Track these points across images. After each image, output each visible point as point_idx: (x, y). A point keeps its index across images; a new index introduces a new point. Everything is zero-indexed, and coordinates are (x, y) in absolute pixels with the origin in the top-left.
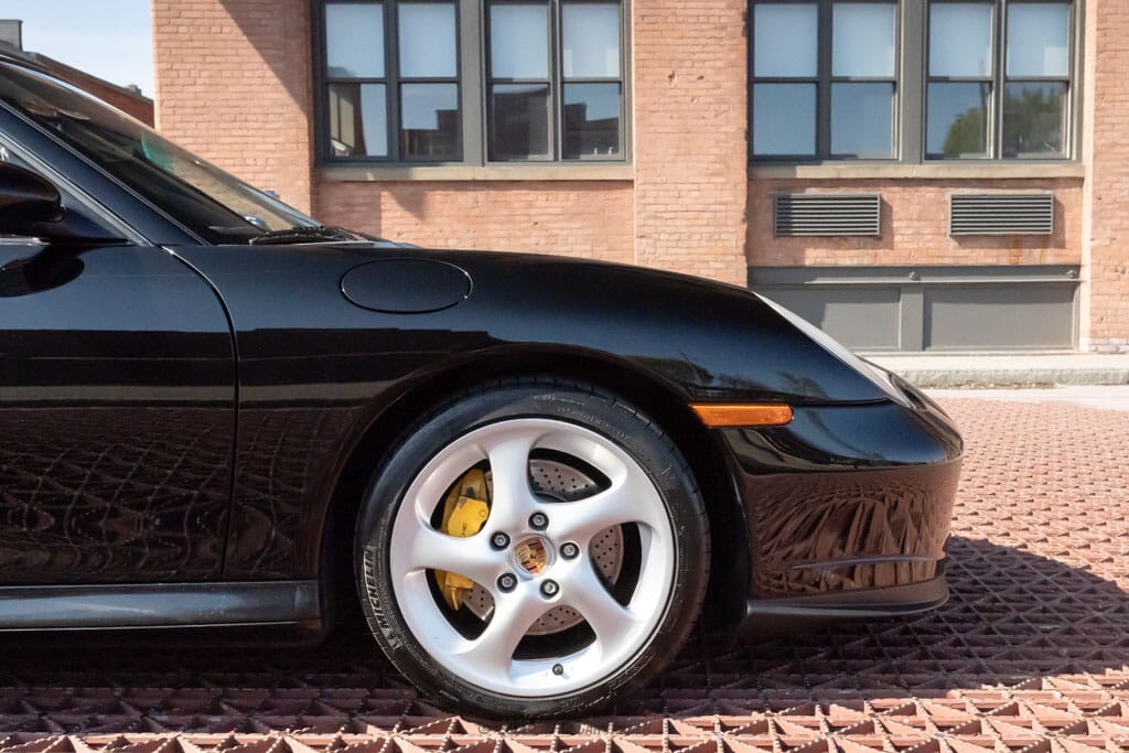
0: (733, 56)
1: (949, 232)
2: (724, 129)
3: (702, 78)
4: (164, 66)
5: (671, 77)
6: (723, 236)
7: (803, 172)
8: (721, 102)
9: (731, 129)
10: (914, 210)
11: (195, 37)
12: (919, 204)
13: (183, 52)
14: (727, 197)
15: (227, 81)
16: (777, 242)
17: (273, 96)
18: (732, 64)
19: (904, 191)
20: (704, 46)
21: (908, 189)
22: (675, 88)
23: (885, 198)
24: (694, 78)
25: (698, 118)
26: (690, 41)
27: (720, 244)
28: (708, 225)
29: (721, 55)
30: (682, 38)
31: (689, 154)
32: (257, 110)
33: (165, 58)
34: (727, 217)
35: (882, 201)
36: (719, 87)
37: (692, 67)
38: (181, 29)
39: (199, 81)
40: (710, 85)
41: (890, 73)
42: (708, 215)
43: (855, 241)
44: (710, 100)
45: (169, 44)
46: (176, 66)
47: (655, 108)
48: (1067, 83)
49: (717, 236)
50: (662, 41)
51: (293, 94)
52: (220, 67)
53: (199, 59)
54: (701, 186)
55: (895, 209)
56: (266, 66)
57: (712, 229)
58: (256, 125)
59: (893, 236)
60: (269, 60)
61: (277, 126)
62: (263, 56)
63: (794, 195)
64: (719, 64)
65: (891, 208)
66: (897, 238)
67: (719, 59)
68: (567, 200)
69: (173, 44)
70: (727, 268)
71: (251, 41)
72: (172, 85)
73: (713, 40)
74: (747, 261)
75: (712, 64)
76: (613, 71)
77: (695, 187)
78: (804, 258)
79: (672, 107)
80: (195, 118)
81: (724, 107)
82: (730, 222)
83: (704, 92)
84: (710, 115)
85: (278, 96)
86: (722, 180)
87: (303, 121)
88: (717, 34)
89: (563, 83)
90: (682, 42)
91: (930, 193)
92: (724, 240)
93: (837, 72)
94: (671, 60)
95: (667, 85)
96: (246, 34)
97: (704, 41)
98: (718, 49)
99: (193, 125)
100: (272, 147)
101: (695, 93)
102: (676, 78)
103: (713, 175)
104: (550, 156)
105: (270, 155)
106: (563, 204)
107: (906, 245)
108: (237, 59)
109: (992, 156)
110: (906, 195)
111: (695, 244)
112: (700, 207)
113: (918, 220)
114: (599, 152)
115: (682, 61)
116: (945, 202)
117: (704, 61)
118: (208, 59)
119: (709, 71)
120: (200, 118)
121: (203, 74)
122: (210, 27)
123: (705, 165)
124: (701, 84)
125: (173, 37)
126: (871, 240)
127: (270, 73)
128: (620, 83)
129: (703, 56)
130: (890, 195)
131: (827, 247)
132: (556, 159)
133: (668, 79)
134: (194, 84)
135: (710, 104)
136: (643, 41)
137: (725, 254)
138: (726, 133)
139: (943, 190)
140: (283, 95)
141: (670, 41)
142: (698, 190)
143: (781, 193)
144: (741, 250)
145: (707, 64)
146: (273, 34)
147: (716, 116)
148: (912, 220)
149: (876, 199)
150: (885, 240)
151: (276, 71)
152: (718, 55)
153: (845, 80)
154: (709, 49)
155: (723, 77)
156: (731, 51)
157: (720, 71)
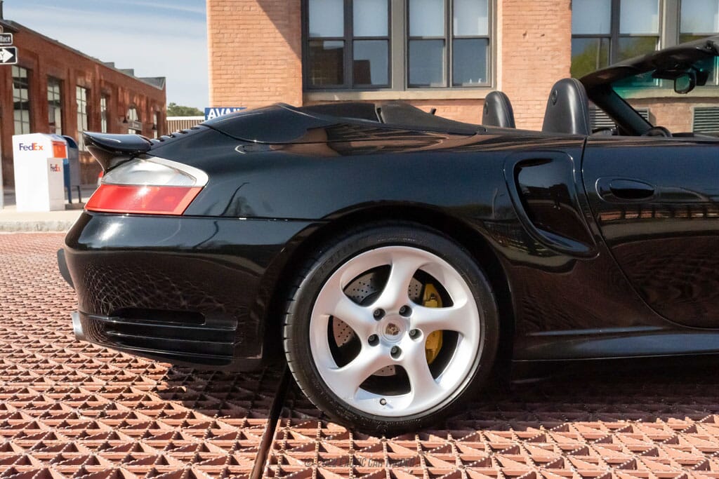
0: (563, 22)
2: (556, 67)
3: (543, 35)
4: (216, 31)
5: (525, 35)
8: (555, 50)
9: (561, 67)
10: (670, 118)
11: (234, 13)
12: (673, 114)
13: (226, 22)
15: (252, 40)
17: (280, 49)
18: (562, 27)
19: (664, 105)
20: (546, 15)
21: (666, 104)
22: (527, 42)
23: (651, 111)
24: (539, 35)
25: (540, 60)
26: (537, 13)
29: (556, 21)
30: (532, 11)
31: (535, 83)
32: (271, 58)
33: (215, 26)
35: (649, 112)
36: (554, 41)
37: (538, 29)
38: (226, 9)
39: (237, 40)
40: (549, 40)
41: (656, 32)
44: (549, 49)
45: (218, 18)
46: (222, 31)
47: (514, 54)
50: (519, 13)
51: (293, 48)
52: (249, 31)
53: (236, 27)
54: (542, 102)
55: (657, 118)
56: (277, 31)
58: (270, 67)
60: (278, 26)
61: (282, 67)
62: (275, 24)
64: (554, 27)
65: (655, 118)
67: (555, 24)
68: (457, 111)
69: (221, 18)
71: (269, 16)
72: (219, 42)
73: (550, 12)
75: (550, 26)
76: (483, 31)
77: (538, 103)
79: (525, 53)
80: (233, 63)
81: (557, 53)
83: (545, 45)
84: (549, 58)
85: (284, 49)
87: (299, 64)
88: (553, 8)
89: (453, 39)
90: (531, 13)
91: (680, 106)
93: (622, 31)
94: (525, 24)
95: (522, 40)
96: (265, 11)
97: (545, 12)
98: (553, 17)
99: (232, 67)
100: (279, 80)
101: (539, 45)
102: (527, 36)
104: (444, 84)
105: (278, 85)
106: (455, 114)
108: (259, 27)
110: (665, 109)
113: (671, 125)
114: (473, 81)
115: (532, 25)
116: (690, 112)
117: (545, 25)
118: (242, 27)
119: (549, 31)
120: (236, 63)
121: (239, 36)
122: (243, 7)
123: (544, 90)
124: (543, 39)
125: (220, 13)
127: (279, 35)
128: (488, 39)
129: (545, 22)
130: (655, 109)
132: (448, 86)
133: (522, 36)
134: (233, 42)
135: (547, 51)
136: (507, 13)
138: (558, 69)
139: (688, 104)
140: (287, 49)
141: (524, 13)
142: (540, 105)
145: (547, 27)
146: (281, 11)
147: (552, 58)
148: (668, 124)
149: (646, 112)
151: (283, 34)
152: (554, 21)
153: (628, 36)
154: (549, 17)
155: (557, 35)
156: (562, 18)
157: (555, 31)
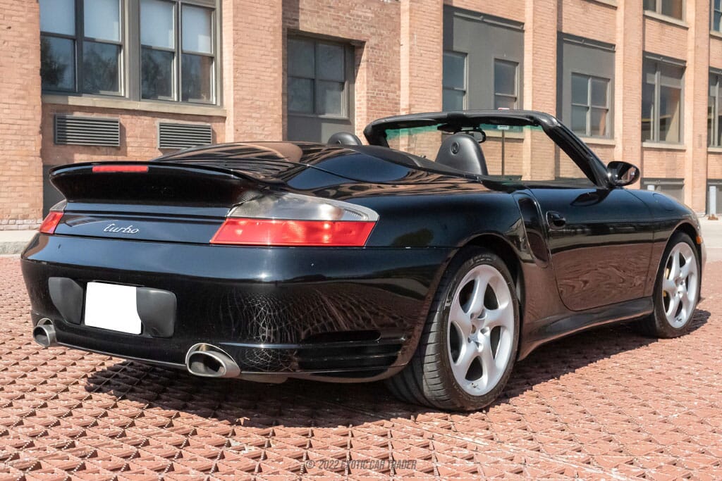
0: (31, 15)
1: (159, 147)
2: (26, 66)
3: (10, 28)
6: (27, 143)
7: (73, 101)
8: (23, 47)
9: (31, 67)
10: (138, 131)
12: (141, 127)
14: (29, 114)
16: (56, 148)
18: (30, 21)
19: (132, 118)
21: (134, 117)
23: (122, 122)
24: (5, 27)
25: (8, 56)
27: (25, 149)
28: (15, 134)
29: (23, 13)
34: (29, 130)
35: (120, 123)
36: (21, 36)
37: (4, 19)
40: (16, 34)
41: (116, 38)
42: (16, 127)
43: (104, 149)
44: (17, 45)
48: (212, 58)
49: (22, 143)
54: (11, 106)
55: (127, 130)
57: (19, 137)
59: (127, 147)
63: (68, 116)
64: (22, 20)
65: (125, 129)
66: (129, 149)
67: (21, 16)
70: (29, 166)
74: (43, 161)
75: (18, 19)
77: (7, 106)
78: (73, 160)
81: (26, 51)
82: (31, 133)
83: (12, 39)
84: (16, 55)
86: (24, 102)
91: (146, 120)
92: (27, 146)
93: (87, 34)
98: (20, 8)
101: (6, 38)
103: (18, 98)
107: (134, 154)
109: (176, 100)
110: (134, 121)
111: (7, 147)
112: (11, 122)
113: (141, 138)
116: (155, 127)
117: (12, 16)
119: (16, 24)
123: (13, 91)
124: (10, 32)
126: (114, 149)
129: (11, 12)
130: (125, 120)
131: (87, 153)
135: (16, 47)
137: (28, 156)
138: (27, 69)
139: (153, 119)
142: (9, 109)
143: (61, 115)
144: (38, 153)
145: (13, 18)
147: (20, 56)
148: (137, 137)
149: (117, 122)
150: (122, 149)
152: (21, 13)
153: (92, 40)
154: (15, 8)
155: (25, 30)
156: (29, 11)
157: (22, 25)
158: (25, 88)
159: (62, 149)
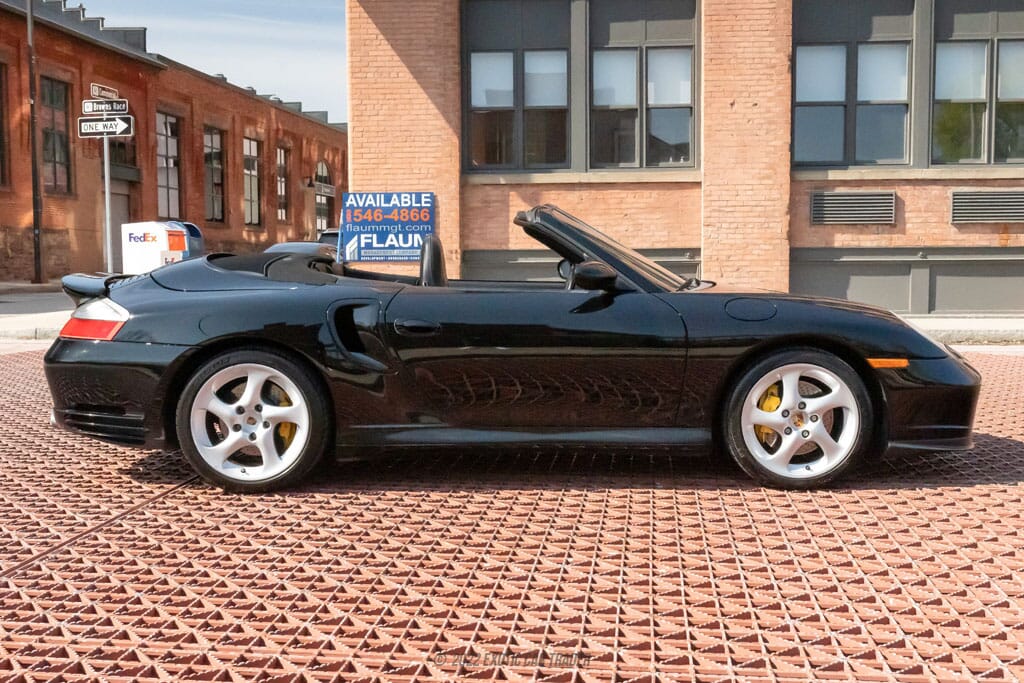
0: (780, 88)
1: (951, 221)
2: (773, 143)
3: (756, 105)
4: (357, 102)
5: (732, 104)
6: (771, 225)
7: (833, 175)
8: (770, 123)
9: (778, 143)
10: (922, 204)
11: (379, 80)
12: (926, 199)
13: (370, 91)
14: (775, 194)
15: (401, 112)
16: (813, 229)
17: (434, 122)
18: (779, 94)
19: (915, 189)
20: (759, 80)
21: (917, 187)
22: (735, 113)
23: (899, 194)
24: (751, 104)
25: (752, 135)
26: (748, 77)
27: (769, 231)
28: (759, 216)
29: (772, 87)
30: (740, 75)
31: (746, 162)
32: (423, 133)
33: (356, 96)
34: (774, 211)
35: (896, 196)
36: (769, 112)
37: (749, 97)
38: (369, 75)
39: (381, 112)
40: (762, 110)
41: (903, 97)
42: (759, 209)
43: (875, 227)
44: (763, 121)
45: (359, 86)
46: (365, 102)
47: (719, 128)
49: (766, 225)
50: (725, 78)
51: (449, 121)
52: (397, 102)
53: (382, 97)
54: (755, 187)
55: (907, 203)
56: (429, 101)
57: (763, 219)
58: (421, 144)
59: (905, 224)
60: (431, 96)
61: (435, 144)
62: (427, 93)
63: (826, 193)
64: (769, 94)
65: (903, 203)
66: (908, 226)
67: (770, 90)
68: (650, 197)
69: (363, 86)
70: (774, 249)
71: (419, 83)
72: (362, 115)
73: (765, 77)
74: (790, 244)
75: (765, 94)
76: (686, 100)
77: (750, 187)
78: (833, 242)
79: (733, 127)
80: (377, 140)
81: (773, 127)
82: (777, 214)
83: (758, 116)
84: (762, 132)
85: (438, 123)
86: (770, 182)
87: (456, 140)
88: (767, 71)
89: (648, 109)
90: (739, 78)
91: (936, 190)
92: (772, 228)
93: (861, 97)
94: (734, 91)
95: (729, 111)
96: (416, 78)
97: (757, 77)
98: (768, 82)
99: (376, 144)
100: (433, 160)
101: (751, 116)
102: (736, 105)
103: (764, 178)
104: (637, 163)
105: (430, 166)
106: (648, 200)
107: (915, 231)
108: (408, 96)
109: (986, 161)
110: (916, 193)
111: (750, 231)
112: (754, 203)
113: (925, 211)
114: (674, 160)
115: (741, 92)
116: (947, 198)
117: (758, 92)
118: (388, 97)
119: (762, 100)
120: (380, 139)
121: (384, 107)
122: (390, 73)
123: (757, 171)
124: (755, 110)
125: (363, 80)
126: (888, 227)
127: (432, 106)
128: (691, 108)
129: (757, 88)
130: (903, 192)
131: (852, 233)
132: (641, 166)
133: (729, 106)
134: (378, 115)
135: (762, 124)
136: (710, 78)
137: (772, 238)
138: (774, 146)
139: (946, 188)
140: (442, 122)
141: (732, 78)
142: (752, 190)
143: (818, 191)
144: (785, 236)
145: (761, 94)
146: (435, 78)
147: (767, 133)
148: (920, 211)
149: (892, 195)
150: (898, 227)
151: (436, 104)
152: (769, 88)
153: (867, 103)
154: (764, 83)
155: (771, 104)
156: (779, 83)
157: (770, 99)
158: (771, 166)
159: (820, 229)
